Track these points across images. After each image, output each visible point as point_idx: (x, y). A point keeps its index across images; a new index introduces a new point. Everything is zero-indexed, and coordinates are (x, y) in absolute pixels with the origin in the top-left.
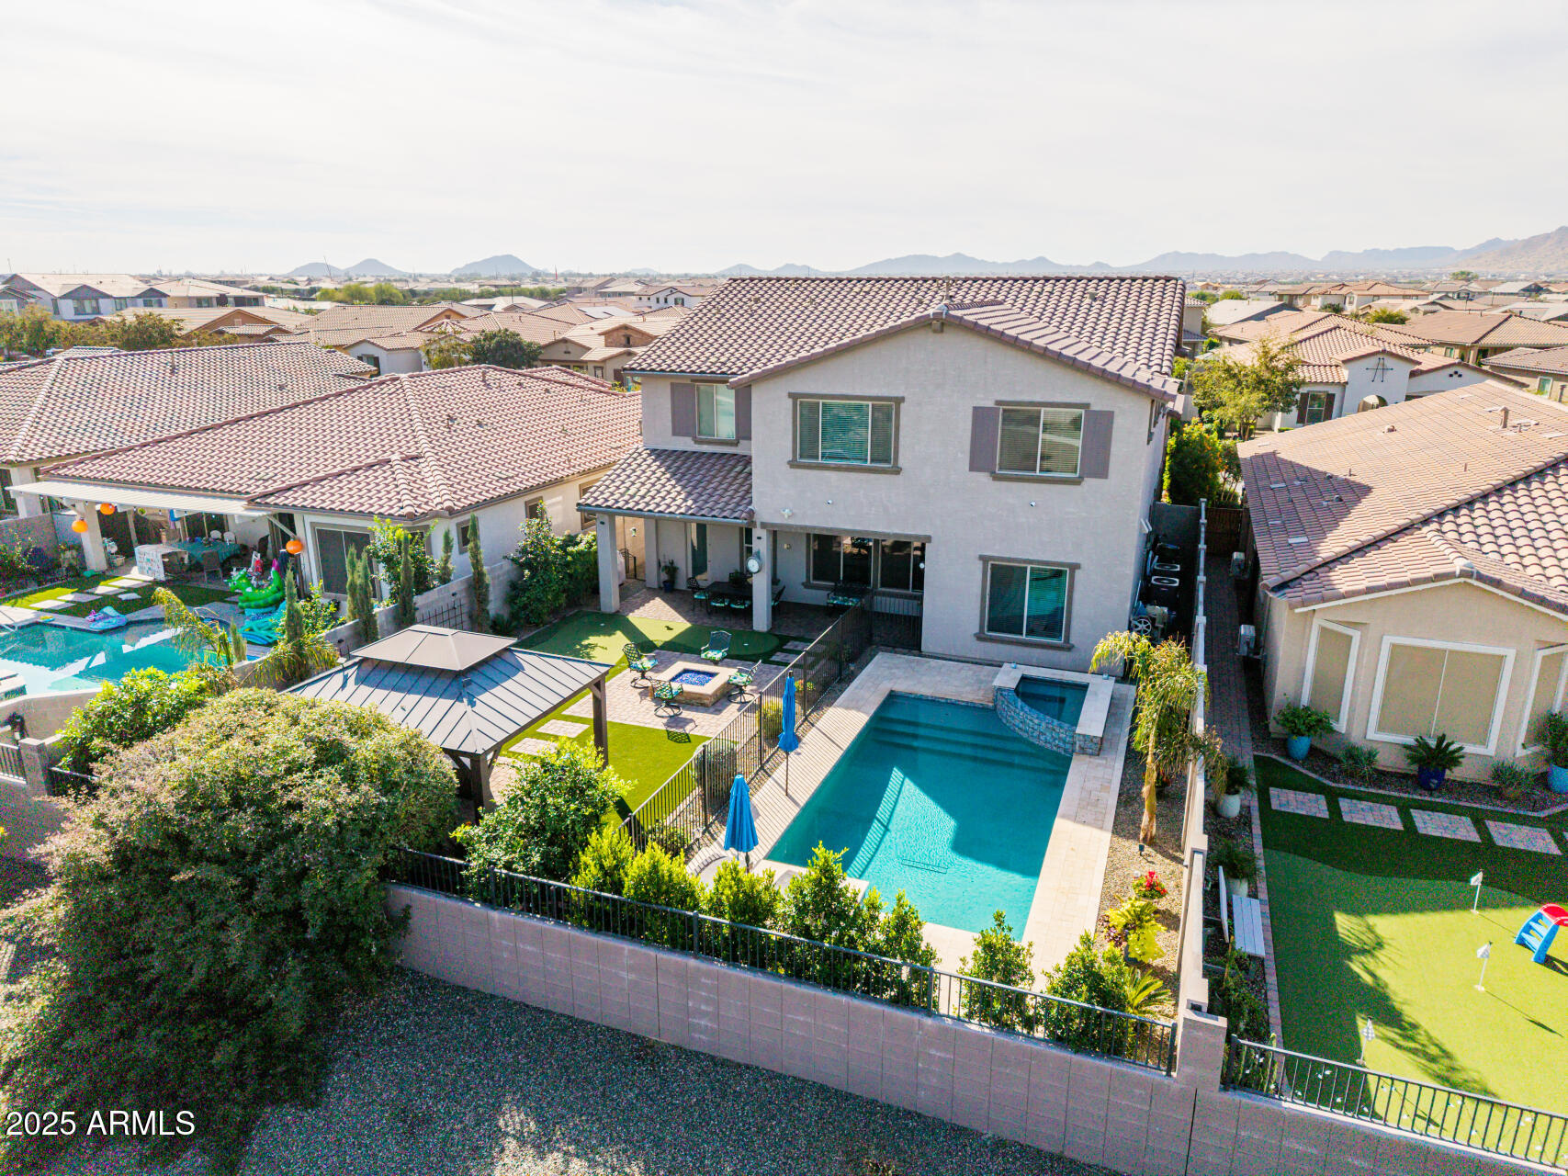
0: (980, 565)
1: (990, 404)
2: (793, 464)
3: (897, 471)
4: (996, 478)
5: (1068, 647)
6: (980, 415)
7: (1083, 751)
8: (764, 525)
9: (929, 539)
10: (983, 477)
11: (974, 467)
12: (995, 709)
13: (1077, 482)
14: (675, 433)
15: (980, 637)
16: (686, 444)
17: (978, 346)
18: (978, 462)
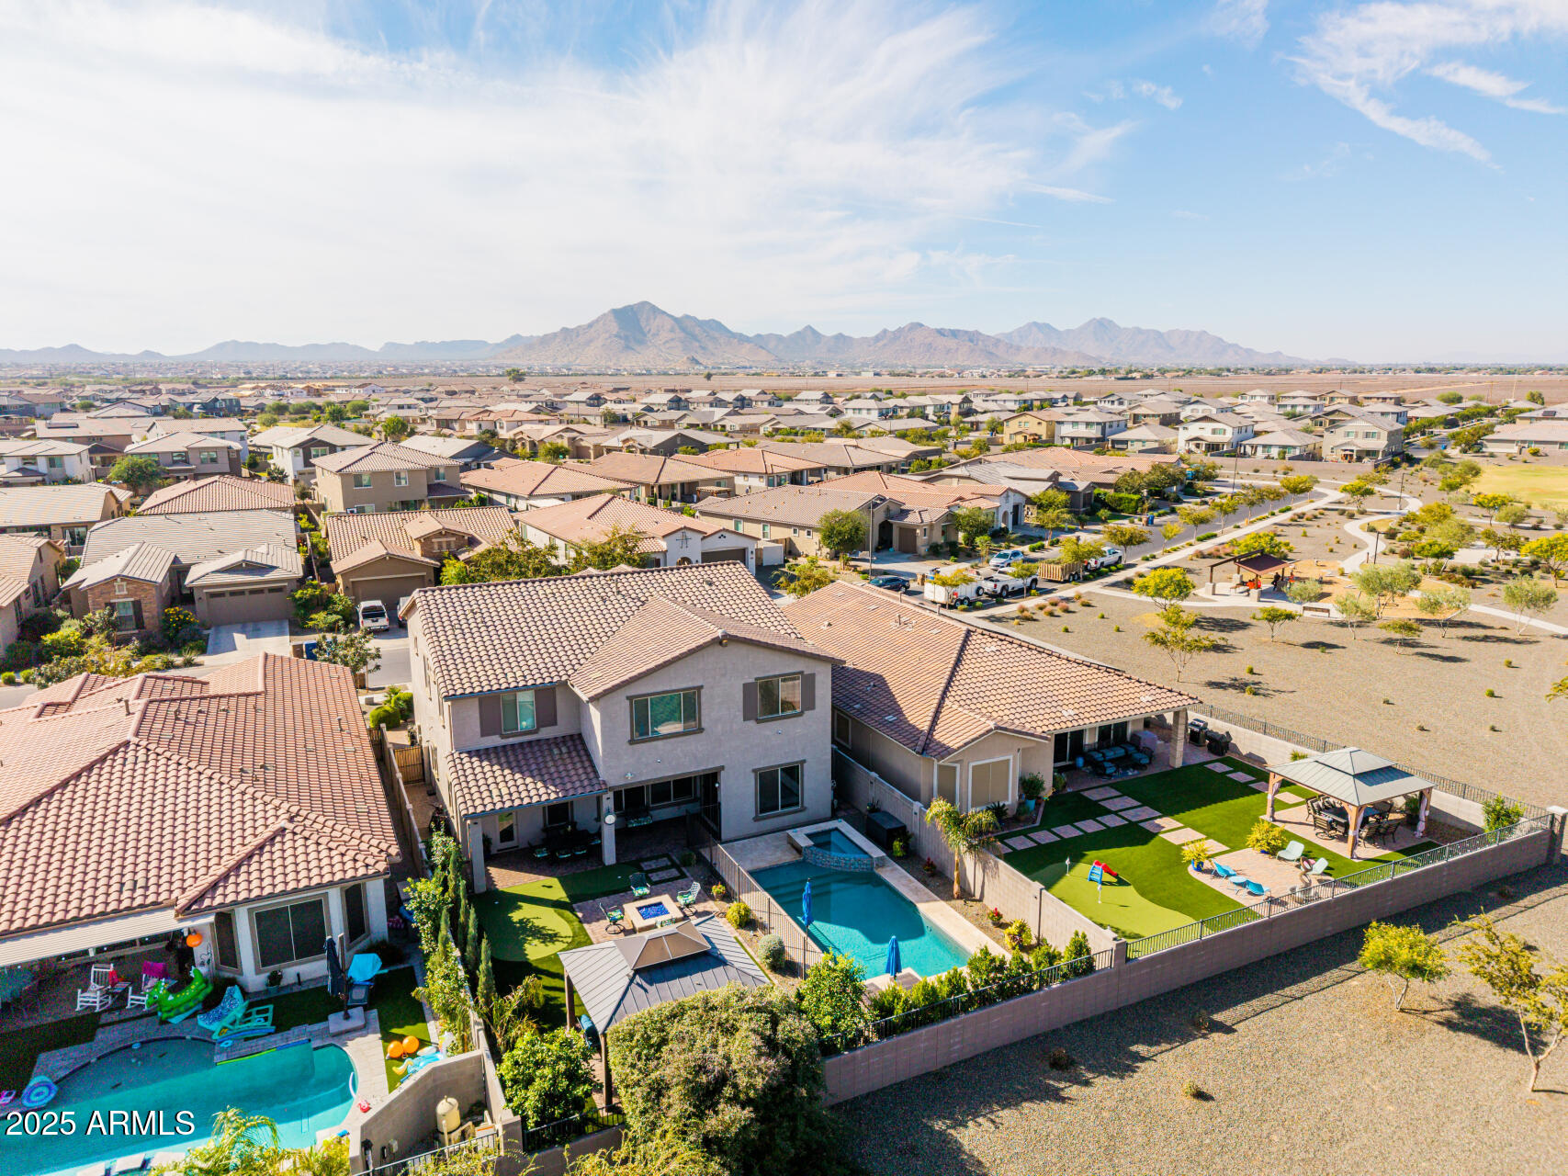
0: (753, 775)
1: (752, 680)
2: (632, 742)
3: (701, 730)
4: (758, 721)
5: (804, 809)
6: (746, 686)
7: (878, 866)
8: (611, 789)
9: (722, 768)
10: (752, 724)
11: (746, 719)
12: (804, 861)
13: (801, 714)
14: (482, 735)
15: (756, 819)
16: (495, 741)
17: (743, 649)
18: (748, 715)
